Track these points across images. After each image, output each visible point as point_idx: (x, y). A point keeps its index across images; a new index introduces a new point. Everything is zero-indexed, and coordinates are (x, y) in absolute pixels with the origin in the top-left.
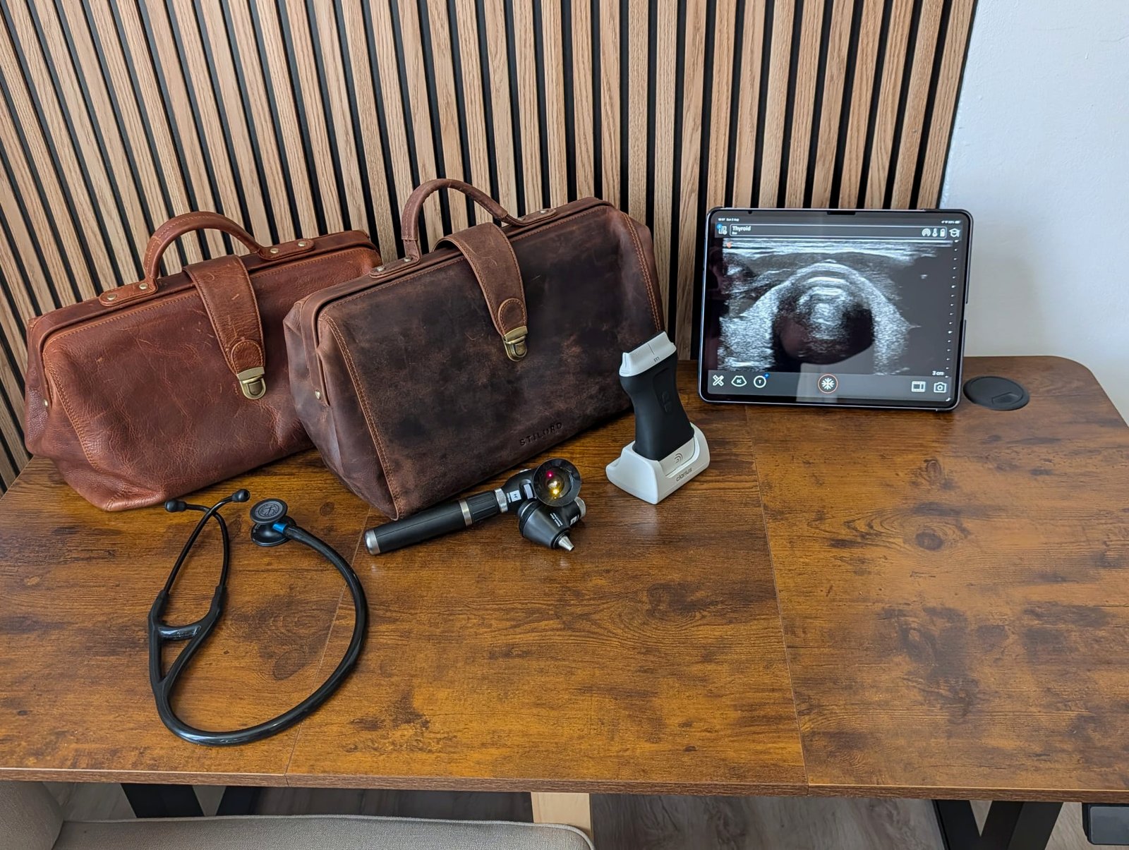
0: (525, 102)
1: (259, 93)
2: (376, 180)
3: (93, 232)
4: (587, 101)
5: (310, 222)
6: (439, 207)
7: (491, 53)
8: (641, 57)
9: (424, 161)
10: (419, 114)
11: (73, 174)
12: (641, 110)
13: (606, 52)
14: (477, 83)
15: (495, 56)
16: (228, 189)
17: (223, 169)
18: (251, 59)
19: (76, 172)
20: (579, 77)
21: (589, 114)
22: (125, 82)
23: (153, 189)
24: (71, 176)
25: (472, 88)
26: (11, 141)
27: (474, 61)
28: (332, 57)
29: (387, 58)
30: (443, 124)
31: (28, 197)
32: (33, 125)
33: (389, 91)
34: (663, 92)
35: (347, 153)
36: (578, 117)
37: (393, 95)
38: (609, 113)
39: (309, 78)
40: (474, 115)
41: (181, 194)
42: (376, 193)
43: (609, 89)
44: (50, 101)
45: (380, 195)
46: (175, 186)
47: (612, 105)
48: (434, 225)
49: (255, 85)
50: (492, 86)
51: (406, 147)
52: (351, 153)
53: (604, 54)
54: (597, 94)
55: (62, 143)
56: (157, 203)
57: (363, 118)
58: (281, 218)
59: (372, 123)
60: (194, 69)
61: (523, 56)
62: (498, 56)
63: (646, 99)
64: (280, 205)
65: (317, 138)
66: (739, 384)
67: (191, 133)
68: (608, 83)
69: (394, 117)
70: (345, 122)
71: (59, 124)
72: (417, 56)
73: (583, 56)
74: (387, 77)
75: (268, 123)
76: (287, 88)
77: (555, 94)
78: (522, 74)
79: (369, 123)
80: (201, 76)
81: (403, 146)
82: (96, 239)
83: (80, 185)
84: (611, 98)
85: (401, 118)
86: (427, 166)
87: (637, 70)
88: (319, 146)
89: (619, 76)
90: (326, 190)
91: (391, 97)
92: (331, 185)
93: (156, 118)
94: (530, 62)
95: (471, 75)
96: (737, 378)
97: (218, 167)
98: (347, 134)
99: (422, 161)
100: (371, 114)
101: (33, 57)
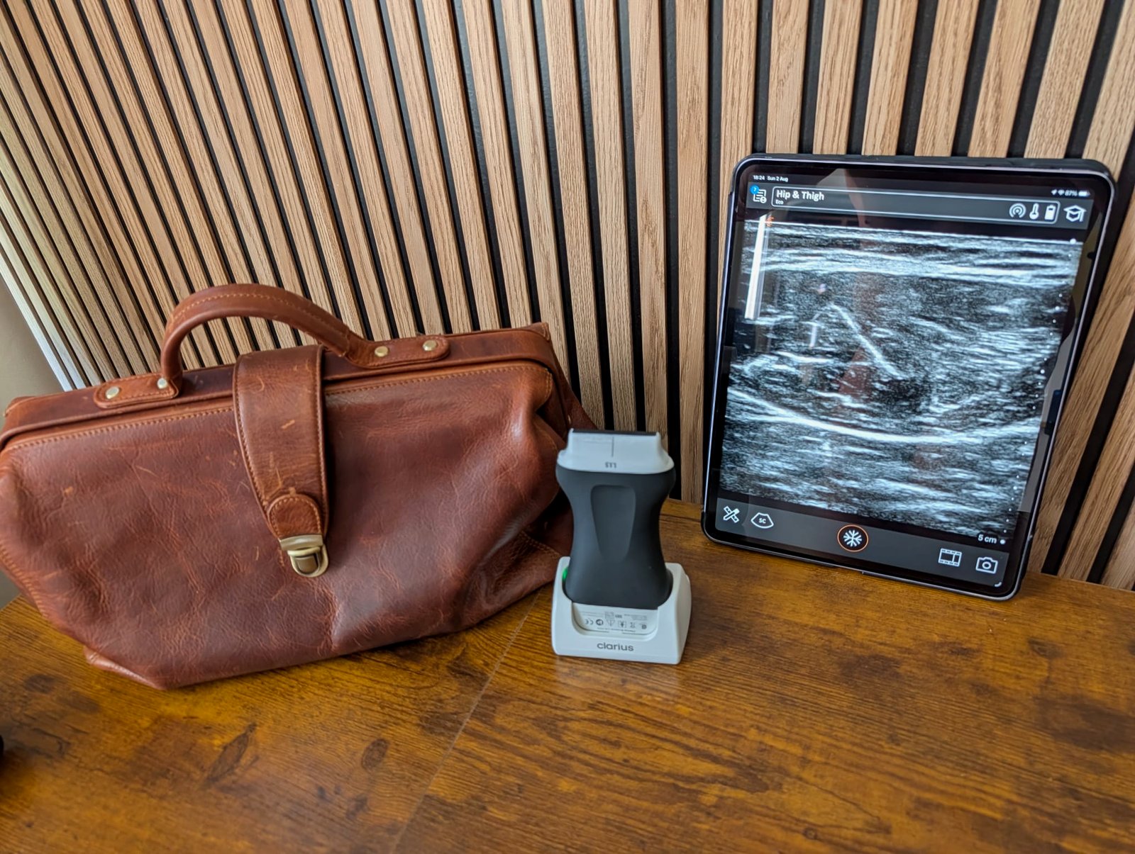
0: (828, 106)
1: (414, 73)
2: (573, 219)
3: (233, 250)
4: (948, 110)
5: (481, 270)
6: (662, 269)
7: (778, 11)
8: (1083, 24)
9: (646, 195)
10: (644, 117)
11: (206, 174)
12: (1058, 131)
13: (1009, 12)
14: (747, 67)
15: (785, 17)
16: (380, 211)
17: (372, 183)
18: (403, 17)
19: (209, 173)
20: (941, 62)
21: (946, 135)
22: (250, 50)
23: (292, 202)
24: (204, 176)
25: (737, 76)
26: (139, 127)
27: (746, 25)
28: (516, 15)
29: (601, 18)
30: (681, 137)
31: (164, 199)
32: (158, 106)
33: (599, 77)
34: (1114, 97)
35: (534, 172)
36: (923, 137)
37: (606, 85)
38: (989, 134)
39: (483, 50)
40: (734, 124)
41: (324, 211)
42: (572, 238)
43: (999, 89)
44: (171, 73)
45: (577, 240)
46: (317, 201)
47: (997, 119)
48: (652, 293)
49: (409, 59)
50: (772, 73)
51: (620, 169)
52: (539, 174)
53: (1003, 15)
54: (970, 96)
55: (190, 132)
56: (298, 222)
57: (559, 119)
58: (446, 259)
59: (571, 128)
60: (330, 32)
61: (837, 16)
62: (791, 18)
63: (1073, 111)
64: (444, 242)
65: (493, 146)
66: (762, 524)
67: (332, 127)
68: (999, 75)
69: (606, 119)
70: (533, 124)
71: (184, 106)
72: (648, 16)
73: (957, 20)
74: (599, 53)
75: (427, 121)
76: (452, 67)
77: (887, 93)
78: (831, 53)
79: (567, 128)
80: (340, 43)
81: (616, 167)
82: (237, 259)
83: (214, 189)
84: (998, 105)
85: (616, 122)
86: (650, 202)
87: (1069, 50)
88: (495, 159)
89: (1024, 61)
90: (503, 225)
91: (603, 88)
92: (511, 220)
93: (289, 103)
94: (848, 31)
95: (738, 52)
96: (759, 516)
97: (366, 180)
98: (535, 143)
99: (643, 194)
100: (571, 115)
101: (146, 12)
